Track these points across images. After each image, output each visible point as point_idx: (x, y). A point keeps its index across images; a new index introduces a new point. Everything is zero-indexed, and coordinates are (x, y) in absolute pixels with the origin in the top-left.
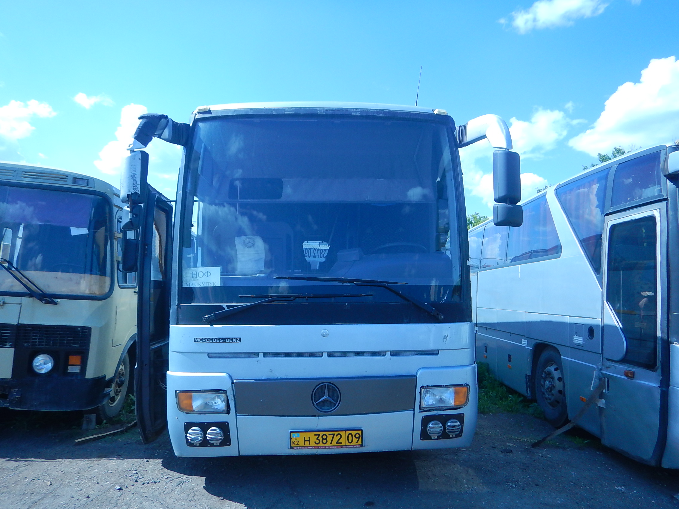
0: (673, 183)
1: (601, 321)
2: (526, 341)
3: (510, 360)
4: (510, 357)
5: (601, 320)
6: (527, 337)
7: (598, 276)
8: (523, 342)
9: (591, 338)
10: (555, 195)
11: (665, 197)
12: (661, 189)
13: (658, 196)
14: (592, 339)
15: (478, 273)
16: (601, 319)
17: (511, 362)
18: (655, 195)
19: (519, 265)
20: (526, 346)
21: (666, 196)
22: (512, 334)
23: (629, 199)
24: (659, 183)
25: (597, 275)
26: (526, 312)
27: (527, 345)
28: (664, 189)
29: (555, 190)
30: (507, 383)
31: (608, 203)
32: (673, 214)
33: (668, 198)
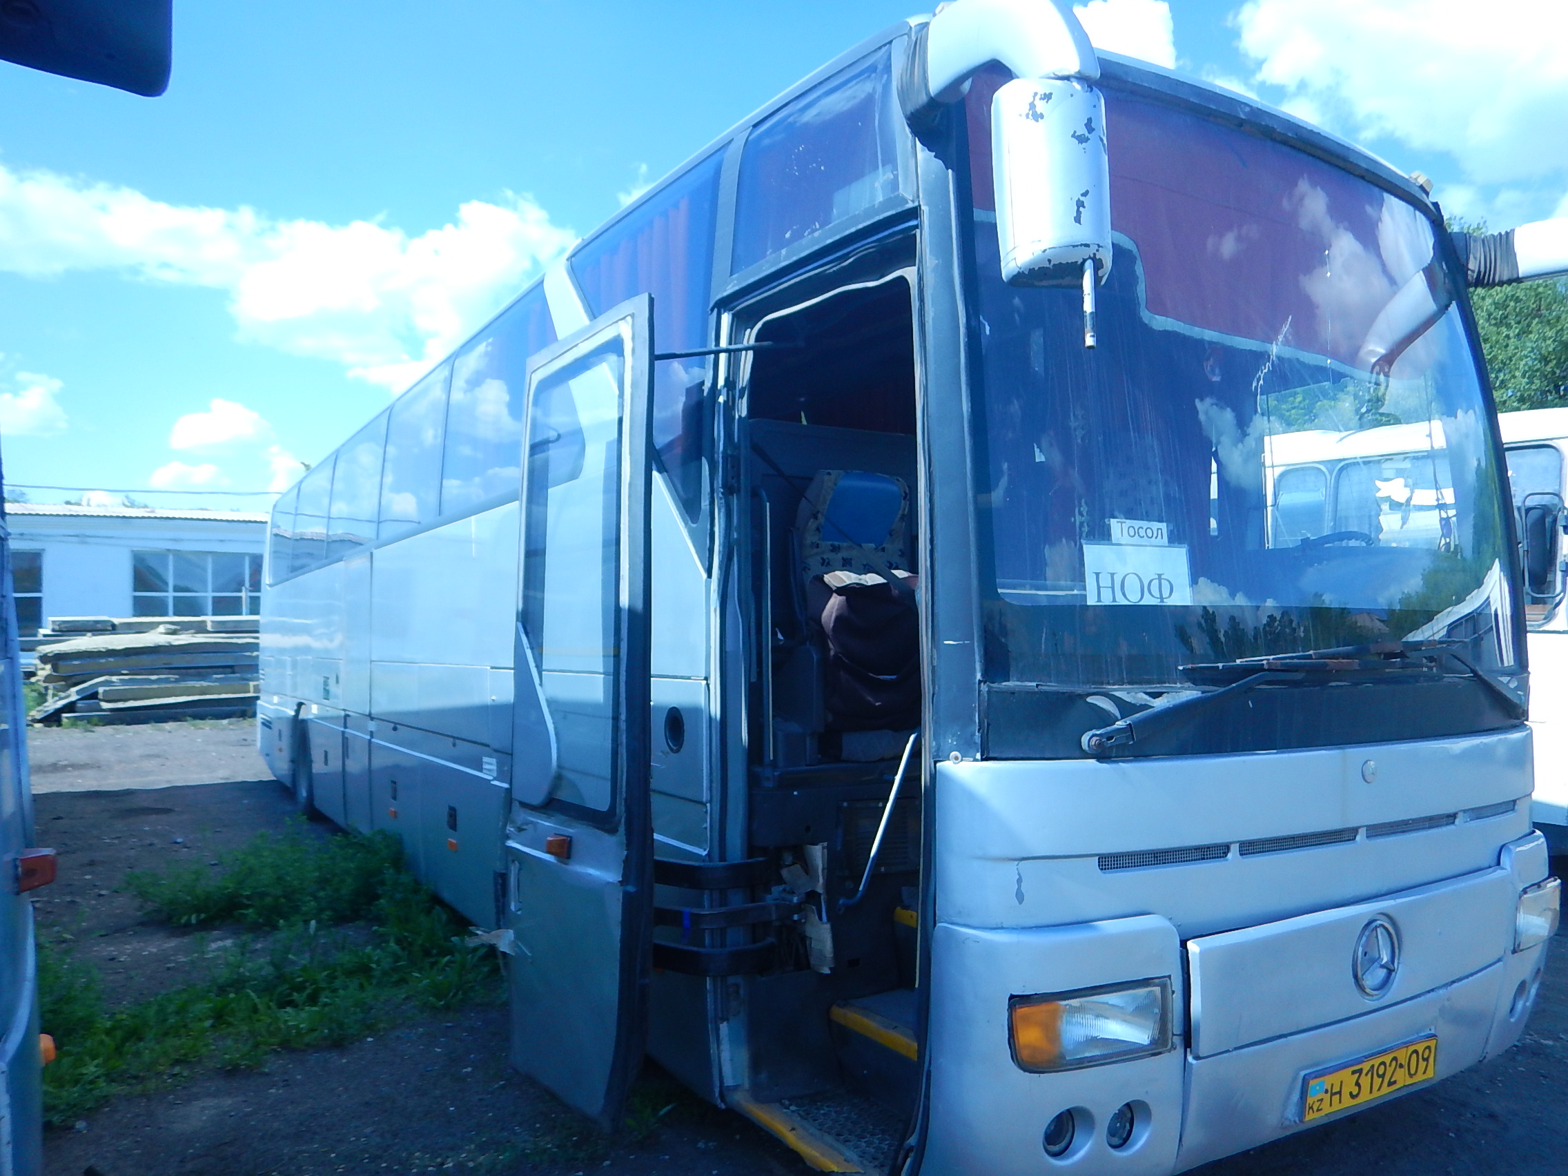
0: (934, 154)
1: (708, 685)
2: (494, 761)
3: (453, 825)
4: (453, 813)
5: (705, 682)
6: (496, 751)
7: (694, 526)
8: (485, 766)
9: (675, 748)
10: (569, 273)
11: (910, 205)
12: (896, 177)
13: (886, 204)
14: (677, 751)
15: (372, 554)
16: (706, 679)
17: (455, 830)
18: (877, 203)
19: (473, 517)
20: (495, 779)
21: (913, 201)
22: (457, 741)
23: (788, 235)
24: (890, 160)
25: (690, 522)
26: (492, 668)
27: (495, 775)
28: (906, 177)
29: (567, 260)
30: (447, 895)
31: (722, 262)
32: (937, 265)
33: (922, 207)
